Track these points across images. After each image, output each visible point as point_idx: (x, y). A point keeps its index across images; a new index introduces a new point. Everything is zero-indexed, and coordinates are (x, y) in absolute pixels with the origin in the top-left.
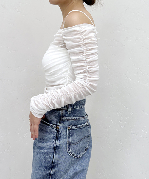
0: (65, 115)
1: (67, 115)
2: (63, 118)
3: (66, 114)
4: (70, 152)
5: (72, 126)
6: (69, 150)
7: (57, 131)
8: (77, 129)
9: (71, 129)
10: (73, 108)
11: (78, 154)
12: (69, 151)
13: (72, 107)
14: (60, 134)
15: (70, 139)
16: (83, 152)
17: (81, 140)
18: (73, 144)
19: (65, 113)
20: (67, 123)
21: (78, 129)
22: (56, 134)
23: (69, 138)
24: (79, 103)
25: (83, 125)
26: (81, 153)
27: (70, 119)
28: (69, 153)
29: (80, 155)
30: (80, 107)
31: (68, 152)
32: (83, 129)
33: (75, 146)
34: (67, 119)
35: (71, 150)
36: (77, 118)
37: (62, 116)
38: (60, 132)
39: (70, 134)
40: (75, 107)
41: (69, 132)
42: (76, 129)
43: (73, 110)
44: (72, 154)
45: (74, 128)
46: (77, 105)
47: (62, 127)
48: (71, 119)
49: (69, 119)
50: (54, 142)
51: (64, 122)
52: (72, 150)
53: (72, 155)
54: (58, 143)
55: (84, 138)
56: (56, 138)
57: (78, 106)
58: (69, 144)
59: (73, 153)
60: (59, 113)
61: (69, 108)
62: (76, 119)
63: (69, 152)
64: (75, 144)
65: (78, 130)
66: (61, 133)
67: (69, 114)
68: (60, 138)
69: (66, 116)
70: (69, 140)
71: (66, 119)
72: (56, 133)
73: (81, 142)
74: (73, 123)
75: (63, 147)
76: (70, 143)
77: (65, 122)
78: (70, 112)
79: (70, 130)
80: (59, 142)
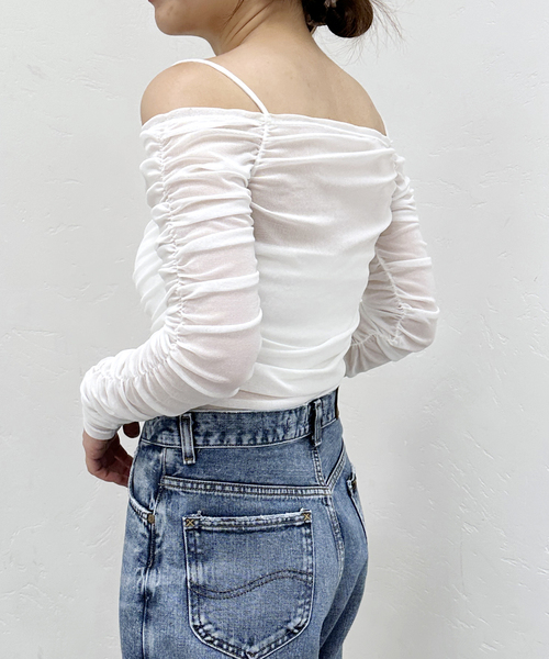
0: (175, 470)
1: (180, 470)
2: (166, 482)
3: (178, 466)
4: (201, 627)
5: (202, 518)
6: (196, 617)
7: (149, 531)
8: (228, 532)
9: (200, 530)
10: (206, 442)
11: (242, 641)
12: (197, 623)
13: (200, 440)
14: (159, 546)
15: (200, 573)
16: (272, 638)
17: (252, 584)
18: (213, 594)
19: (176, 461)
20: (183, 502)
21: (233, 532)
22: (146, 546)
23: (194, 566)
24: (232, 426)
25: (262, 517)
26: (265, 643)
27: (192, 488)
28: (197, 630)
29: (255, 648)
30: (239, 441)
31: (191, 624)
32: (262, 538)
33: (224, 604)
34: (181, 484)
35: (203, 620)
36: (223, 486)
37: (164, 472)
38: (157, 536)
39: (199, 551)
40: (212, 440)
41: (192, 541)
42: (222, 532)
43: (209, 452)
44: (209, 638)
45: (212, 525)
46: (223, 434)
47: (165, 518)
48: (197, 489)
49: (189, 485)
50: (139, 573)
51: (170, 496)
52: (212, 620)
53: (211, 642)
54: (152, 581)
55: (275, 575)
56: (148, 561)
57: (232, 439)
58: (197, 593)
59: (216, 635)
60: (158, 461)
61: (187, 440)
62: (220, 488)
63: (195, 626)
64: (227, 594)
65: (232, 537)
66: (162, 542)
67: (187, 465)
68: (160, 561)
69: (179, 472)
70: (194, 573)
71: (175, 483)
72: (147, 541)
73: (258, 593)
74: (206, 505)
75: (171, 601)
76: (198, 587)
77: (174, 498)
78: (191, 457)
79: (197, 534)
80: (154, 575)
